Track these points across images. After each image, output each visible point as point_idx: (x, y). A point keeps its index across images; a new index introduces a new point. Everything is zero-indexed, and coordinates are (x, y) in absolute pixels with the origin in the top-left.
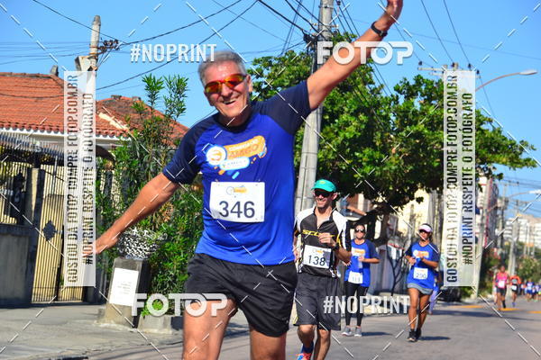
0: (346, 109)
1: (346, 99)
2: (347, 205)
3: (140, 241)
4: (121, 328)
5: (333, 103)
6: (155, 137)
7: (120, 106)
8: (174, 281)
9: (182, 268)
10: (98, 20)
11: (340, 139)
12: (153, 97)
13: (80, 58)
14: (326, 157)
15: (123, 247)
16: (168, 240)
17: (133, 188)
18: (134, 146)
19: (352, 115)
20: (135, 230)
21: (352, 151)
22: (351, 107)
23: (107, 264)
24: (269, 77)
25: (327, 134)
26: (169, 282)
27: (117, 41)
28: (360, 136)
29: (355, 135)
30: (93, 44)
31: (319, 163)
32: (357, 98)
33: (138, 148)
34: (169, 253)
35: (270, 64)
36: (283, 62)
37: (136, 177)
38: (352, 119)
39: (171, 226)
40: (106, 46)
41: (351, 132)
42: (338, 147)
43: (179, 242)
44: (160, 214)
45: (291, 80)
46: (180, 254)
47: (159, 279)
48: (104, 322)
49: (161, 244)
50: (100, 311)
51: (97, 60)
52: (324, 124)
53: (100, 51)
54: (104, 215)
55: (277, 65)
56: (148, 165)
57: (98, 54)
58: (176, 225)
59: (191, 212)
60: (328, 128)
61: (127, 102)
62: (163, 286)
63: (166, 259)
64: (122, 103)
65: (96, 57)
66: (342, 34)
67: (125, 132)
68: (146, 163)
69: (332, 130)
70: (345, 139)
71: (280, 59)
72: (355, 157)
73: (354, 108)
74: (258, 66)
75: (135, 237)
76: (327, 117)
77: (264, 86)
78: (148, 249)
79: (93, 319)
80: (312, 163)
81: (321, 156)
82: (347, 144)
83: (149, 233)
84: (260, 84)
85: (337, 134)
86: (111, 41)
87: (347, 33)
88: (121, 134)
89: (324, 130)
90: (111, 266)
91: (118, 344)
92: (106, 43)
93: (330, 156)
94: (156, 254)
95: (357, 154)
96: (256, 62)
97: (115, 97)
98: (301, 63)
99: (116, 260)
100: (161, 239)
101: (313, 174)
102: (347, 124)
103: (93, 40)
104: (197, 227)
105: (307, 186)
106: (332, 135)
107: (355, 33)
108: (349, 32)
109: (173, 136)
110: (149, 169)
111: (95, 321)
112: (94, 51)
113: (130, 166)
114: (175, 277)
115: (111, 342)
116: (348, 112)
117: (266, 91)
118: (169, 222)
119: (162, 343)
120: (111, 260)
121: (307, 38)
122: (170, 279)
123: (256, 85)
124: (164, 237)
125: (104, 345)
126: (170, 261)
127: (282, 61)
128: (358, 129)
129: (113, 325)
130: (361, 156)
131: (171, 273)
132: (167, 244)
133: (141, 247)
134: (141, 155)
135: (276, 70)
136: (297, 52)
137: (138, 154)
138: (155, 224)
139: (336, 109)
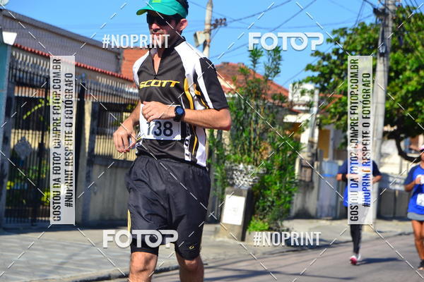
0: (408, 67)
1: (408, 59)
2: (410, 144)
3: (245, 174)
4: (232, 241)
5: (397, 62)
6: (256, 93)
7: (228, 71)
8: (272, 205)
9: (278, 195)
10: (211, 4)
11: (404, 91)
12: (255, 62)
13: (197, 34)
14: (392, 106)
15: (232, 179)
16: (267, 173)
17: (239, 133)
18: (240, 101)
19: (413, 72)
20: (241, 166)
21: (414, 101)
22: (412, 66)
23: (221, 193)
24: (345, 43)
25: (393, 87)
26: (269, 206)
27: (225, 19)
28: (420, 89)
29: (416, 88)
30: (207, 22)
31: (387, 112)
32: (417, 58)
33: (242, 102)
34: (267, 183)
35: (346, 33)
36: (356, 32)
37: (242, 124)
38: (414, 75)
39: (269, 162)
40: (217, 24)
41: (412, 86)
42: (402, 97)
43: (276, 175)
44: (260, 153)
45: (363, 46)
46: (276, 184)
47: (260, 203)
48: (219, 237)
49: (261, 177)
50: (216, 228)
51: (210, 34)
52: (390, 80)
53: (212, 27)
54: (218, 155)
55: (351, 34)
56: (250, 115)
57: (211, 30)
58: (273, 162)
59: (284, 151)
60: (393, 83)
61: (234, 67)
62: (264, 209)
63: (266, 188)
64: (230, 68)
65: (209, 32)
66: (404, 6)
67: (232, 90)
68: (249, 114)
69: (397, 85)
70: (408, 91)
71: (353, 29)
72: (417, 106)
73: (415, 66)
74: (336, 35)
75: (241, 171)
76: (393, 74)
77: (341, 51)
78: (251, 180)
79: (211, 235)
80: (381, 112)
81: (388, 105)
82: (410, 95)
83: (252, 168)
84: (338, 50)
85: (401, 88)
86: (221, 19)
87: (408, 6)
88: (229, 92)
89: (390, 85)
90: (223, 193)
91: (230, 254)
92: (217, 21)
93: (396, 106)
94: (258, 185)
95: (418, 103)
96: (334, 32)
97: (224, 63)
98: (371, 32)
99: (227, 189)
100: (262, 172)
101: (381, 120)
102: (409, 79)
103: (207, 18)
104: (289, 163)
105: (377, 130)
106: (397, 88)
107: (415, 6)
108: (410, 5)
109: (270, 92)
110: (251, 118)
111: (212, 237)
112: (208, 27)
113: (237, 116)
114: (273, 202)
115: (225, 253)
116: (410, 70)
117: (343, 55)
118: (268, 159)
119: (264, 254)
120: (223, 189)
121: (376, 11)
122: (269, 203)
123: (335, 50)
124: (264, 171)
125: (219, 254)
126: (269, 190)
127: (355, 30)
128: (419, 83)
129: (226, 239)
130: (421, 105)
131: (270, 199)
132: (266, 177)
133: (246, 179)
134: (245, 107)
135: (350, 38)
136: (368, 23)
137: (243, 107)
138: (256, 161)
139: (400, 67)
